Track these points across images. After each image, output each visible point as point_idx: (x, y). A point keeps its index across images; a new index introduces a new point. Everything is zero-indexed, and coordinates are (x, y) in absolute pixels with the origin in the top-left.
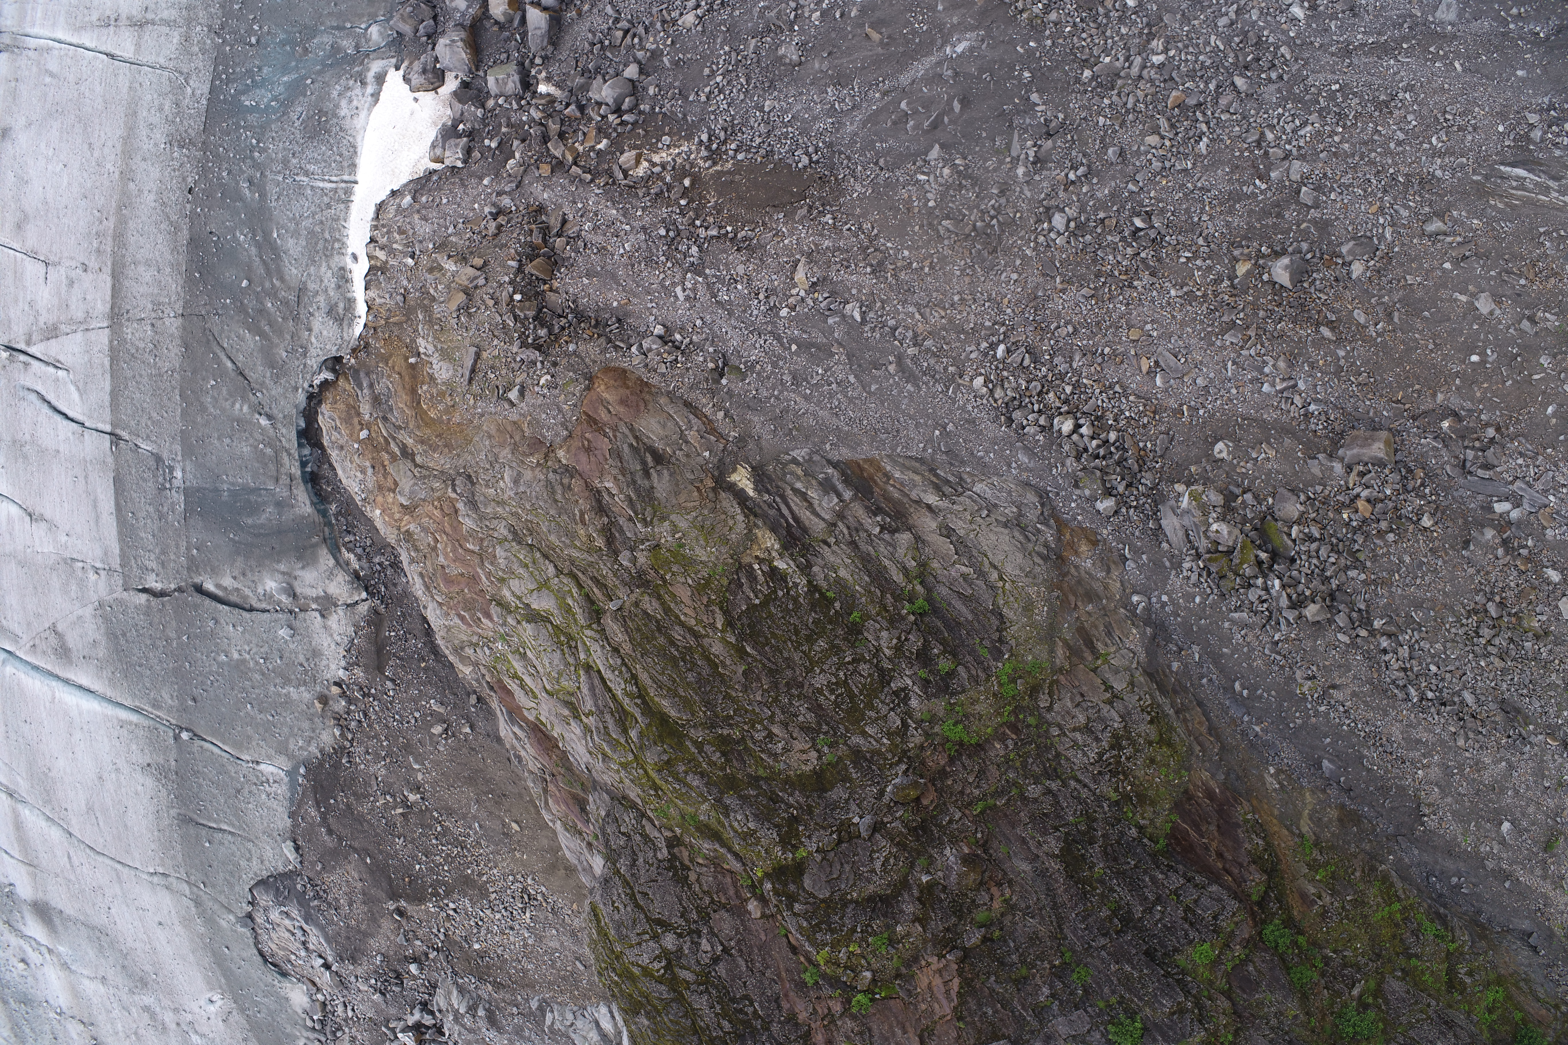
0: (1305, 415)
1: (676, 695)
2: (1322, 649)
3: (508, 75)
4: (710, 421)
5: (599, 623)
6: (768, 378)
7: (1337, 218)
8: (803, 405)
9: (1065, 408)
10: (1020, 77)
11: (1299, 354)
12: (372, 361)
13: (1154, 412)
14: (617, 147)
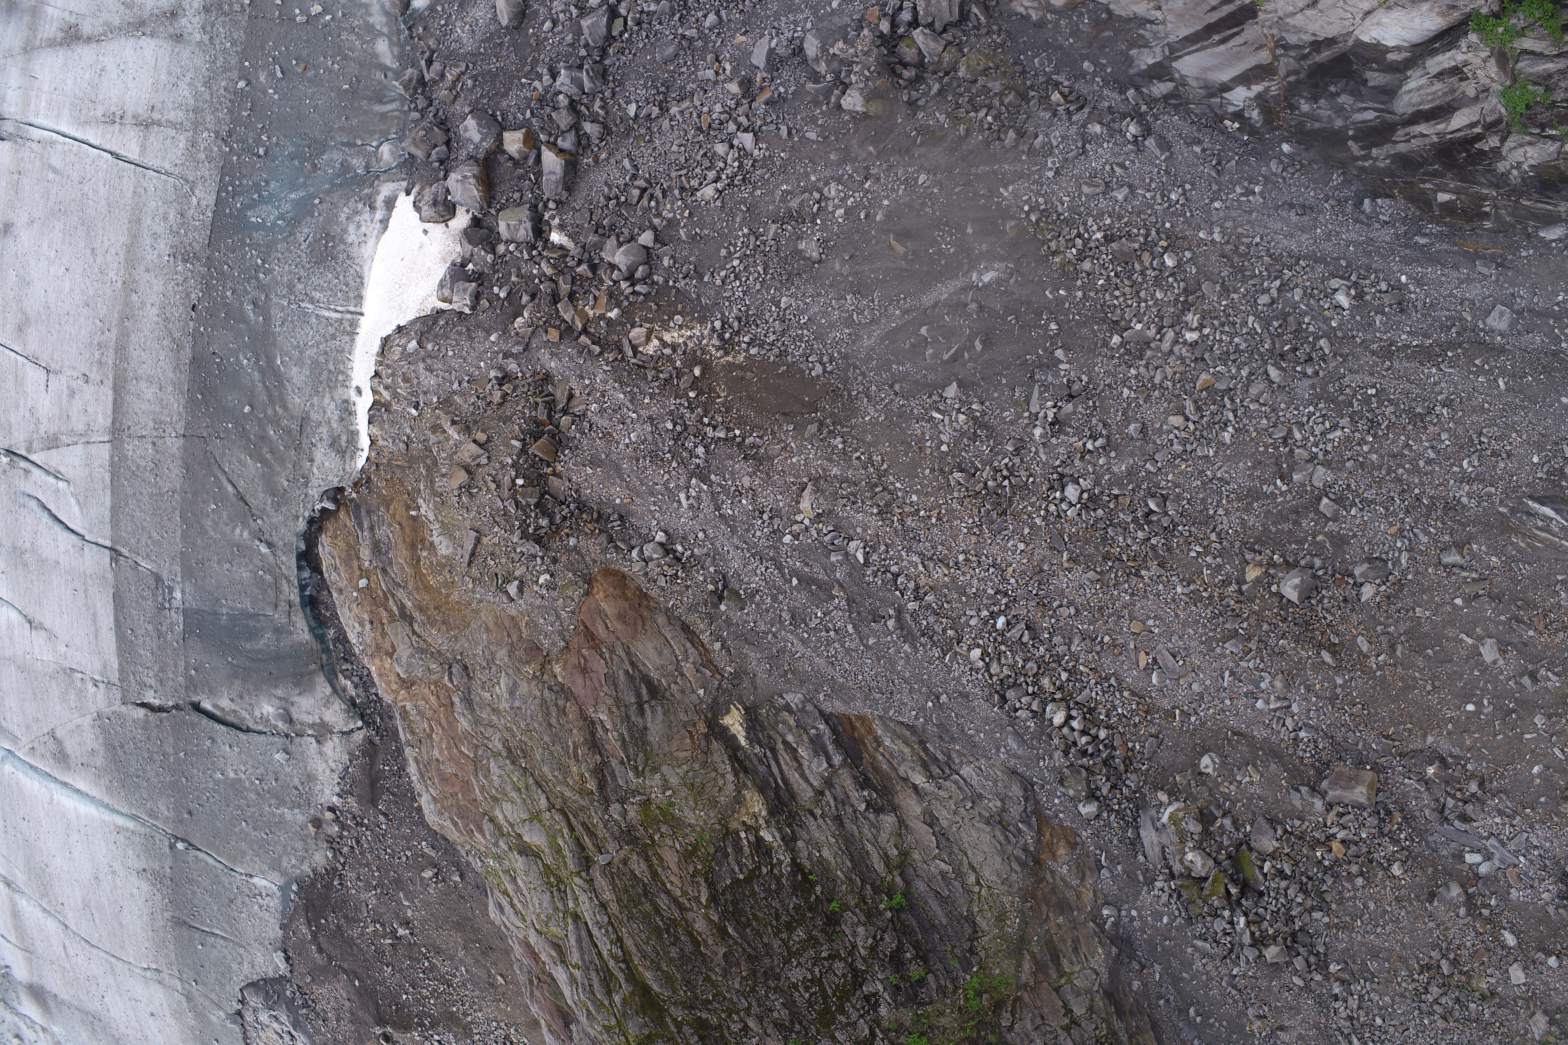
0: (1295, 739)
1: (659, 969)
2: (1275, 990)
3: (520, 222)
4: (706, 650)
5: (588, 873)
6: (767, 611)
7: (1355, 536)
8: (800, 651)
9: (1058, 696)
10: (1046, 327)
11: (1298, 675)
12: (373, 500)
13: (1147, 712)
14: (628, 319)
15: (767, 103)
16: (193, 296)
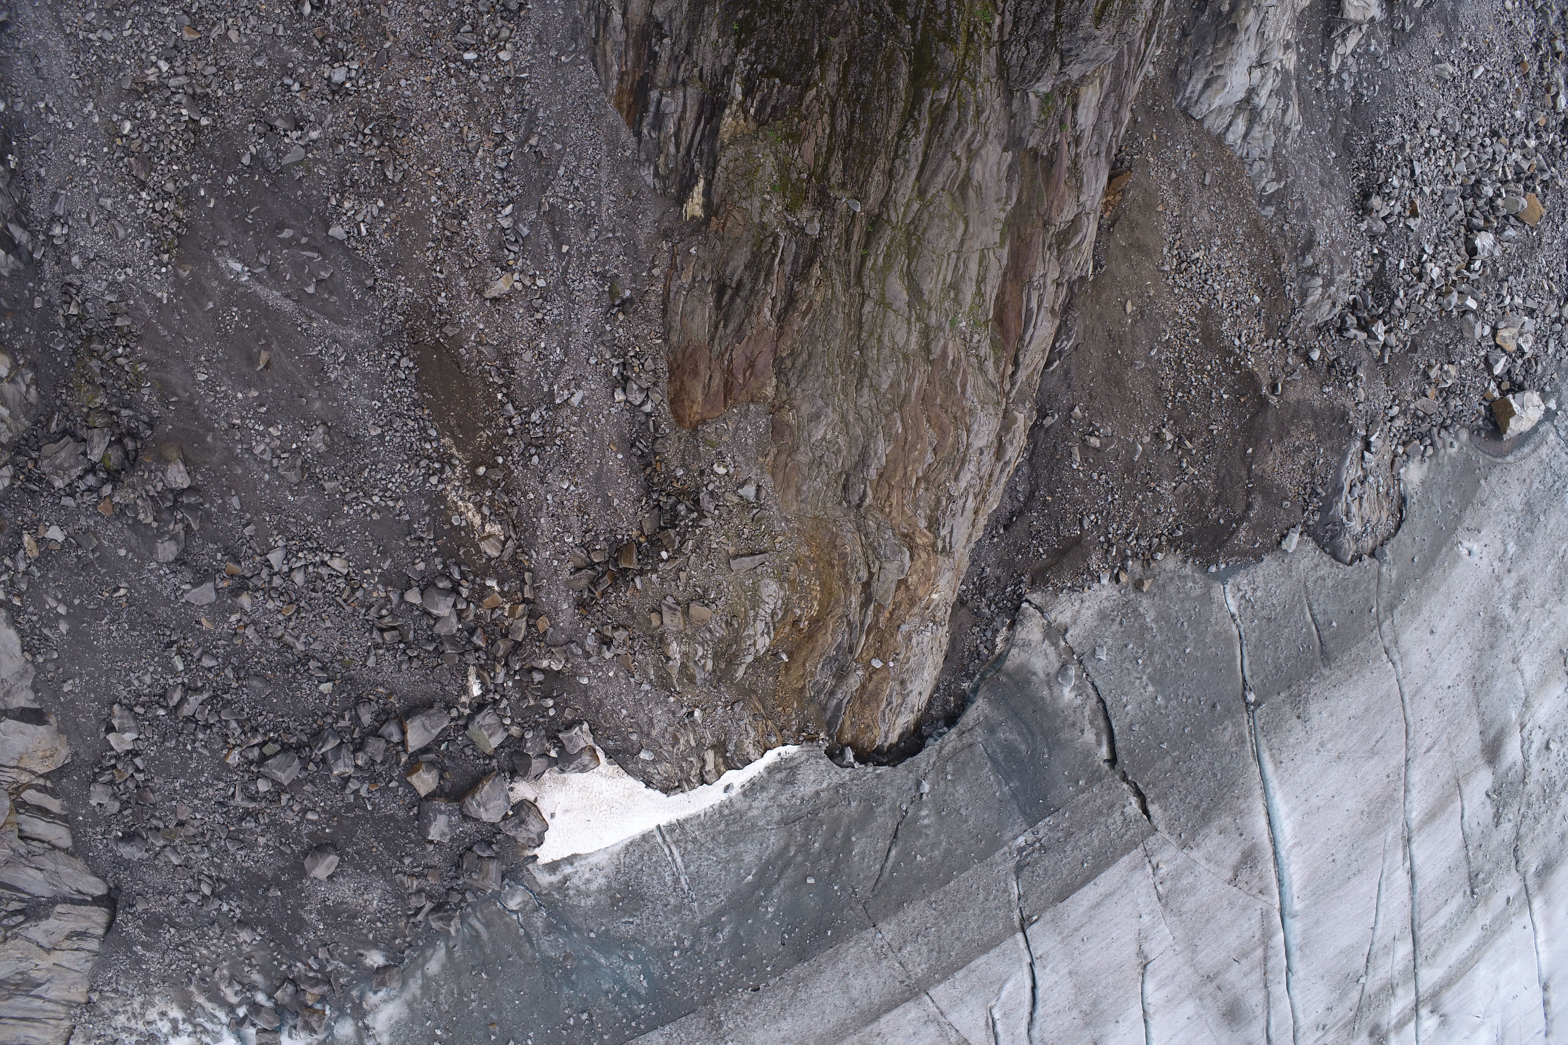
1: (889, 79)
3: (481, 727)
4: (666, 275)
5: (879, 215)
6: (602, 253)
8: (608, 199)
10: (235, 186)
12: (811, 711)
14: (488, 568)
15: (239, 563)
16: (746, 997)
